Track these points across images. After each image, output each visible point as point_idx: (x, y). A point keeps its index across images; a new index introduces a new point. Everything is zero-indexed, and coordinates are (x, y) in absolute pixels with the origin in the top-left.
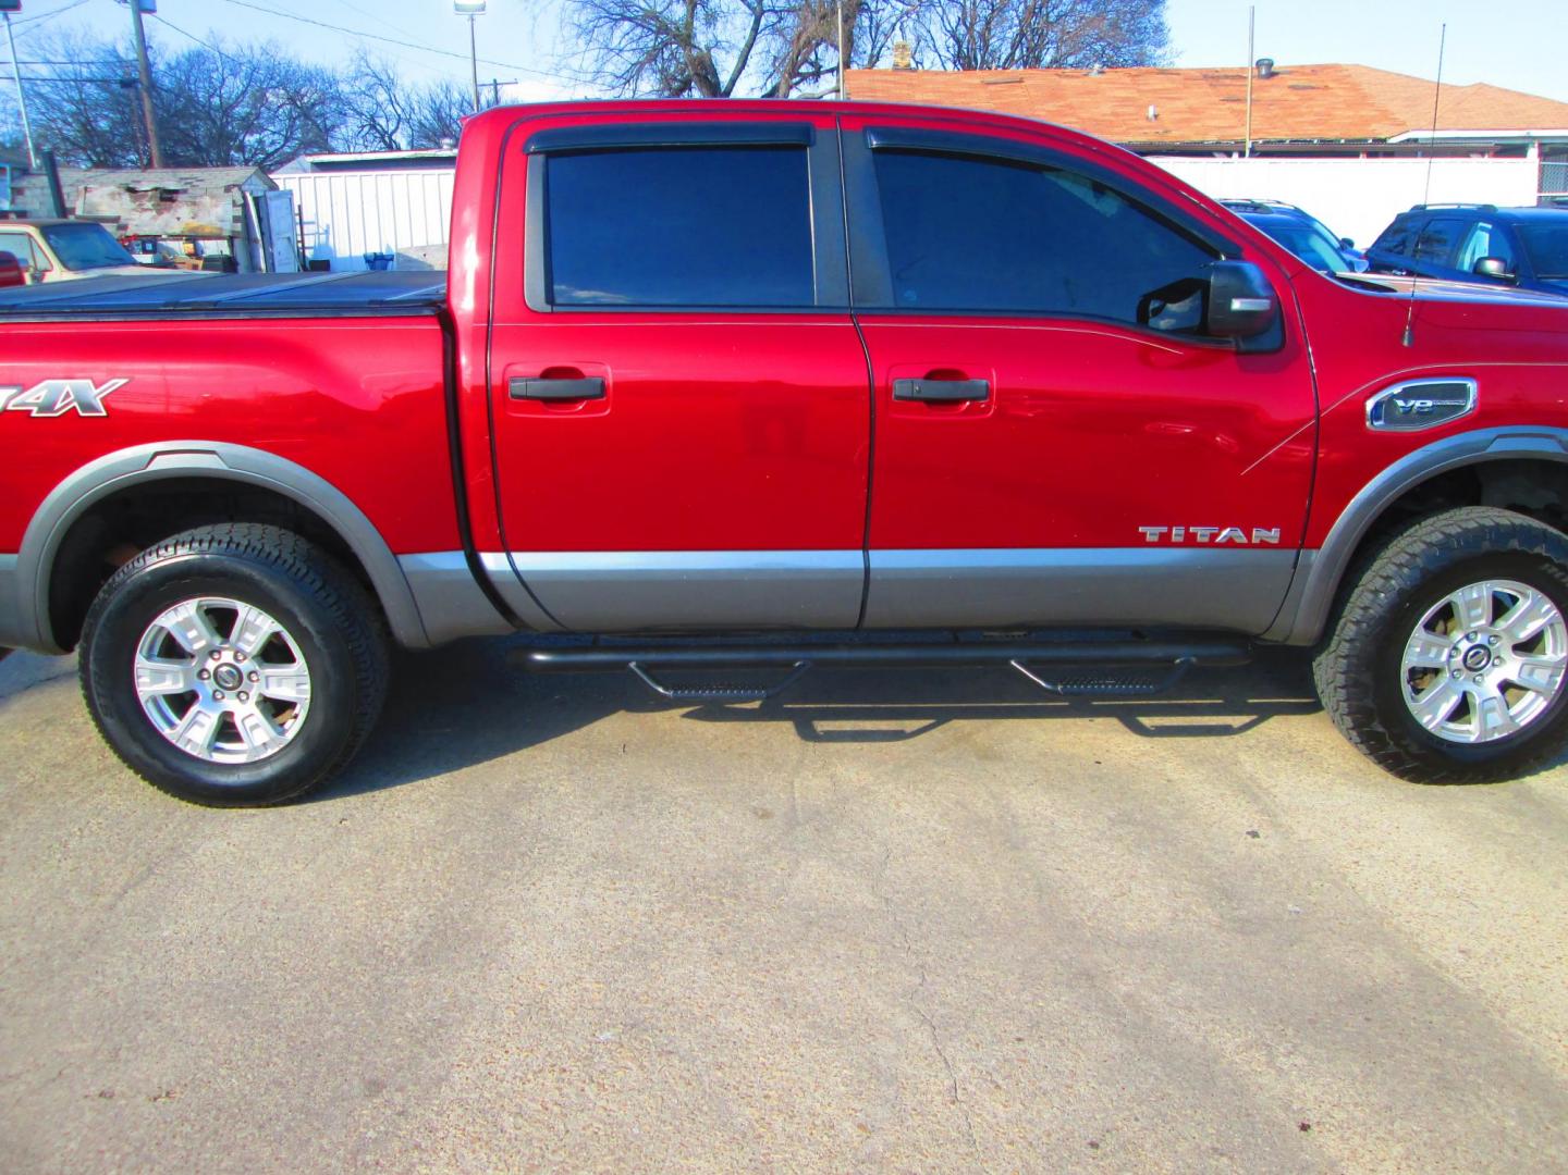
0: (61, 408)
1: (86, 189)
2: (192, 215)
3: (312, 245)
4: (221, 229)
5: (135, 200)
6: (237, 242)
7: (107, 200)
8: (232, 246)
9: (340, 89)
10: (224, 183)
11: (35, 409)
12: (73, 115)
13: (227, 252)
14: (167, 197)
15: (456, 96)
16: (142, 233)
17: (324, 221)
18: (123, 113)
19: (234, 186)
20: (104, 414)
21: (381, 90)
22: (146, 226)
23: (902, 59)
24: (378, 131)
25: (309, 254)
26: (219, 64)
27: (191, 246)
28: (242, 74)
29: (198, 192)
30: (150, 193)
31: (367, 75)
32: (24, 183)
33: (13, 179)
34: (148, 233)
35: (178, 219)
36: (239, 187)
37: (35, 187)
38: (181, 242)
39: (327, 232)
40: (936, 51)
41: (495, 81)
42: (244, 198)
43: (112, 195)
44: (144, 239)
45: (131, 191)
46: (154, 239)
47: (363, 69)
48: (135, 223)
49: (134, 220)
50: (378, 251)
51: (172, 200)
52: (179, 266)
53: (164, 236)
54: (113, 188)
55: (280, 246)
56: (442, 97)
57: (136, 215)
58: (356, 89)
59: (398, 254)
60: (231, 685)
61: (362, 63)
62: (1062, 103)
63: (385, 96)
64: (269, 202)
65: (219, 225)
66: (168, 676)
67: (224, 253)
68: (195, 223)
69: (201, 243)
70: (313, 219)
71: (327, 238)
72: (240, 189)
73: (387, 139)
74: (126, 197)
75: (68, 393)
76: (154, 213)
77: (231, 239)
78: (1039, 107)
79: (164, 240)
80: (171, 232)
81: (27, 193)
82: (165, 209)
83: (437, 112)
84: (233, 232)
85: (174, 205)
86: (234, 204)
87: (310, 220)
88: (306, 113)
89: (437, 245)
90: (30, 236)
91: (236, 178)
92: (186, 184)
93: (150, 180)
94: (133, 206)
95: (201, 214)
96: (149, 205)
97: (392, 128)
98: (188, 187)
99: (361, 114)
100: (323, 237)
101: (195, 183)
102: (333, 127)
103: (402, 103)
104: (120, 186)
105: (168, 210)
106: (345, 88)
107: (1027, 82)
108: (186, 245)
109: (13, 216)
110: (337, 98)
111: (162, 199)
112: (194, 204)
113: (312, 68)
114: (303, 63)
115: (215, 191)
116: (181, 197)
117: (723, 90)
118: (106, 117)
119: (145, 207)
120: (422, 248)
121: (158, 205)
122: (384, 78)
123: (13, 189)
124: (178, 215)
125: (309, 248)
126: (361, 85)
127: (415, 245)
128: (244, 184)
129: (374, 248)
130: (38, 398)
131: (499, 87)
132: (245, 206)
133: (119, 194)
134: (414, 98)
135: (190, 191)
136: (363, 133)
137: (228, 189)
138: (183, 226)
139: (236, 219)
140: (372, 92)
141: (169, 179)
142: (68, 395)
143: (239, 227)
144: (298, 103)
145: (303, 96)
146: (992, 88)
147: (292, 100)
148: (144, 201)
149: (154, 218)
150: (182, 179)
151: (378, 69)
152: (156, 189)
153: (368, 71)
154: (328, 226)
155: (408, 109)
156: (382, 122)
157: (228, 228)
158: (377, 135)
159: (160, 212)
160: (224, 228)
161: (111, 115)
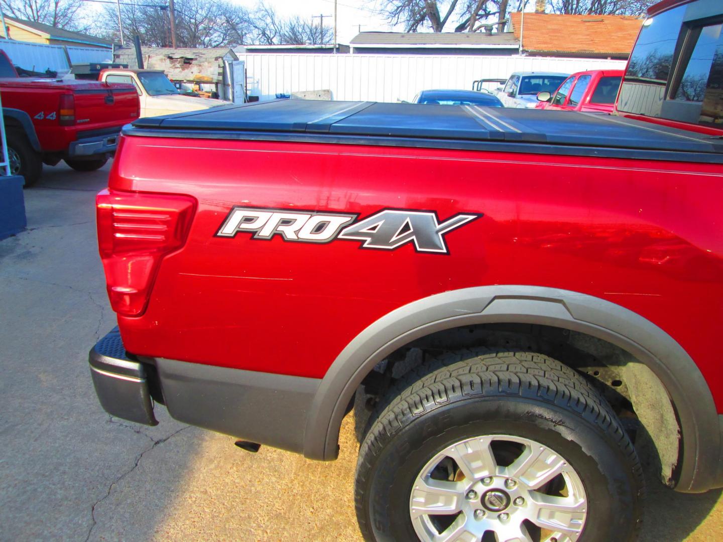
0: (396, 241)
1: (149, 56)
2: (199, 71)
3: (250, 88)
4: (212, 79)
5: (172, 63)
6: (219, 86)
7: (159, 62)
8: (217, 87)
9: (250, 17)
10: (215, 56)
11: (369, 240)
12: (130, 25)
13: (214, 90)
14: (187, 62)
15: (302, 23)
16: (174, 79)
17: (257, 77)
18: (151, 25)
19: (220, 57)
20: (445, 251)
21: (269, 18)
22: (177, 75)
23: (541, 7)
24: (266, 37)
25: (249, 93)
26: (196, 4)
27: (198, 86)
28: (206, 8)
29: (202, 60)
30: (179, 60)
31: (263, 10)
32: (120, 52)
33: (114, 51)
34: (177, 79)
35: (192, 73)
36: (222, 58)
37: (125, 54)
38: (193, 84)
39: (258, 82)
40: (552, 5)
41: (321, 15)
42: (224, 63)
43: (161, 60)
44: (175, 82)
45: (171, 58)
46: (180, 82)
47: (261, 8)
48: (171, 74)
49: (171, 73)
50: (282, 93)
51: (190, 64)
52: (201, 96)
53: (185, 81)
54: (162, 57)
55: (237, 88)
56: (295, 22)
57: (172, 70)
58: (257, 17)
59: (292, 95)
60: (497, 508)
61: (261, 5)
62: (625, 33)
63: (270, 20)
64: (234, 66)
65: (211, 76)
66: (442, 498)
67: (213, 91)
68: (200, 75)
69: (202, 85)
70: (252, 76)
71: (258, 85)
72: (222, 59)
73: (270, 41)
74: (168, 61)
75: (407, 224)
76: (181, 69)
77: (217, 84)
78: (613, 34)
79: (185, 83)
80: (188, 79)
81: (121, 57)
82: (186, 68)
83: (292, 29)
84: (218, 80)
85: (191, 65)
86: (219, 67)
87: (250, 76)
88: (234, 27)
89: (310, 91)
90: (132, 77)
91: (220, 54)
92: (196, 55)
93: (179, 53)
94: (171, 65)
95: (203, 71)
96: (178, 65)
97: (272, 36)
98: (197, 57)
99: (259, 29)
100: (256, 85)
101: (201, 56)
102: (246, 34)
103: (277, 24)
104: (165, 55)
105: (187, 68)
106: (252, 16)
107: (606, 22)
108: (195, 86)
109: (121, 67)
110: (249, 22)
111: (185, 63)
112: (200, 66)
113: (238, 7)
114: (234, 4)
115: (210, 60)
116: (194, 62)
117: (441, 21)
118: (144, 27)
119: (177, 66)
120: (304, 92)
121: (183, 65)
122: (270, 12)
123: (114, 55)
124: (192, 71)
125: (249, 90)
126: (259, 15)
127: (300, 91)
128: (224, 56)
129: (280, 92)
130: (374, 228)
131: (323, 18)
132: (224, 68)
133: (164, 59)
134: (282, 22)
135: (198, 59)
136: (259, 38)
137: (216, 59)
138: (194, 76)
139: (219, 74)
140: (264, 18)
141: (188, 53)
142: (407, 228)
143: (221, 78)
144: (231, 22)
145: (233, 20)
146: (588, 24)
147: (228, 21)
148: (176, 63)
149: (180, 72)
150: (194, 53)
151: (267, 8)
152: (182, 58)
153: (263, 8)
154: (259, 80)
155: (279, 27)
156: (268, 32)
157: (216, 78)
158: (265, 39)
159: (183, 69)
160: (214, 78)
161: (146, 26)
